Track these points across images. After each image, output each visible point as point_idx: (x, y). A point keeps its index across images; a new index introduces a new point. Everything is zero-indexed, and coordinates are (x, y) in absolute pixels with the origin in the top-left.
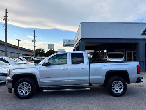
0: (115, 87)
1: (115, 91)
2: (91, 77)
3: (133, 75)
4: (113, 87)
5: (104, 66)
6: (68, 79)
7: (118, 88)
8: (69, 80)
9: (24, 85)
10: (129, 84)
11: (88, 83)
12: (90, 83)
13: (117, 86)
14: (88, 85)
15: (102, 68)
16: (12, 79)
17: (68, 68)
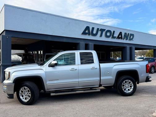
0: (125, 87)
1: (127, 91)
3: (142, 75)
4: (123, 88)
6: (78, 81)
10: (138, 83)
11: (99, 84)
12: (101, 84)
13: (127, 85)
14: (98, 86)
15: (113, 67)
16: (13, 83)
17: (78, 69)
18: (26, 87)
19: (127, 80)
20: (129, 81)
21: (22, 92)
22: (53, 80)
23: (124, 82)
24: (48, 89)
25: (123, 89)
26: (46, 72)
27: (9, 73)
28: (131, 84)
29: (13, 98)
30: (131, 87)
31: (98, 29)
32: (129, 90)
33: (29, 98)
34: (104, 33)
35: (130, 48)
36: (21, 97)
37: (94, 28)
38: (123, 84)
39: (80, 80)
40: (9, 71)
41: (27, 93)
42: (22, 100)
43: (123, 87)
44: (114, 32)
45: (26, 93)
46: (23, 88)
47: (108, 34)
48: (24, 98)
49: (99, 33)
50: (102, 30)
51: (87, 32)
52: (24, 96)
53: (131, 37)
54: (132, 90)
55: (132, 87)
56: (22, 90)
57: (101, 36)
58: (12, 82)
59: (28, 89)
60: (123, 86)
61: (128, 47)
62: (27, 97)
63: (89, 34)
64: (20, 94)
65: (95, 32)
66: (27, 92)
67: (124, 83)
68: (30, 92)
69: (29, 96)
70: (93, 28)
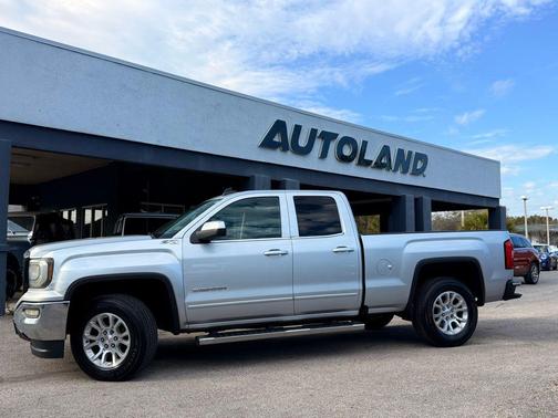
0: (443, 315)
1: (449, 329)
2: (369, 284)
3: (495, 276)
4: (437, 319)
5: (409, 242)
6: (290, 292)
7: (452, 316)
8: (293, 295)
9: (108, 324)
10: (481, 303)
11: (359, 304)
12: (365, 304)
13: (447, 310)
15: (403, 249)
16: (66, 298)
17: (290, 251)
18: (110, 315)
19: (448, 293)
20: (455, 295)
21: (94, 332)
22: (208, 290)
23: (439, 297)
24: (189, 323)
25: (437, 323)
26: (183, 262)
27: (51, 263)
28: (460, 307)
29: (62, 357)
30: (460, 314)
31: (314, 131)
32: (454, 325)
33: (123, 356)
34: (333, 146)
35: (416, 200)
36: (90, 354)
37: (300, 127)
38: (435, 305)
39: (298, 289)
40: (50, 255)
41: (116, 338)
42: (95, 362)
43: (437, 316)
44: (365, 143)
45: (110, 336)
46: (99, 317)
47: (347, 151)
48: (100, 357)
49: (318, 145)
50: (328, 137)
51: (277, 139)
52: (102, 348)
53: (420, 165)
54: (463, 325)
55: (465, 317)
56: (96, 327)
57: (324, 155)
58: (62, 296)
59: (120, 320)
60: (437, 310)
61: (410, 197)
62: (114, 351)
63: (284, 147)
64: (84, 341)
65: (303, 142)
66: (112, 332)
67: (438, 303)
68: (127, 333)
69: (123, 348)
70: (298, 129)
